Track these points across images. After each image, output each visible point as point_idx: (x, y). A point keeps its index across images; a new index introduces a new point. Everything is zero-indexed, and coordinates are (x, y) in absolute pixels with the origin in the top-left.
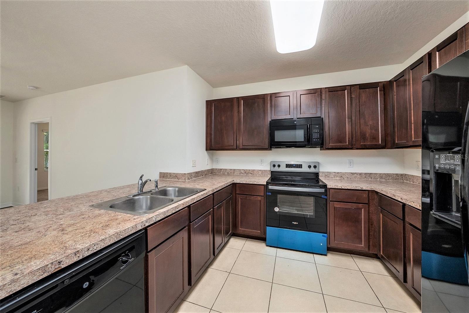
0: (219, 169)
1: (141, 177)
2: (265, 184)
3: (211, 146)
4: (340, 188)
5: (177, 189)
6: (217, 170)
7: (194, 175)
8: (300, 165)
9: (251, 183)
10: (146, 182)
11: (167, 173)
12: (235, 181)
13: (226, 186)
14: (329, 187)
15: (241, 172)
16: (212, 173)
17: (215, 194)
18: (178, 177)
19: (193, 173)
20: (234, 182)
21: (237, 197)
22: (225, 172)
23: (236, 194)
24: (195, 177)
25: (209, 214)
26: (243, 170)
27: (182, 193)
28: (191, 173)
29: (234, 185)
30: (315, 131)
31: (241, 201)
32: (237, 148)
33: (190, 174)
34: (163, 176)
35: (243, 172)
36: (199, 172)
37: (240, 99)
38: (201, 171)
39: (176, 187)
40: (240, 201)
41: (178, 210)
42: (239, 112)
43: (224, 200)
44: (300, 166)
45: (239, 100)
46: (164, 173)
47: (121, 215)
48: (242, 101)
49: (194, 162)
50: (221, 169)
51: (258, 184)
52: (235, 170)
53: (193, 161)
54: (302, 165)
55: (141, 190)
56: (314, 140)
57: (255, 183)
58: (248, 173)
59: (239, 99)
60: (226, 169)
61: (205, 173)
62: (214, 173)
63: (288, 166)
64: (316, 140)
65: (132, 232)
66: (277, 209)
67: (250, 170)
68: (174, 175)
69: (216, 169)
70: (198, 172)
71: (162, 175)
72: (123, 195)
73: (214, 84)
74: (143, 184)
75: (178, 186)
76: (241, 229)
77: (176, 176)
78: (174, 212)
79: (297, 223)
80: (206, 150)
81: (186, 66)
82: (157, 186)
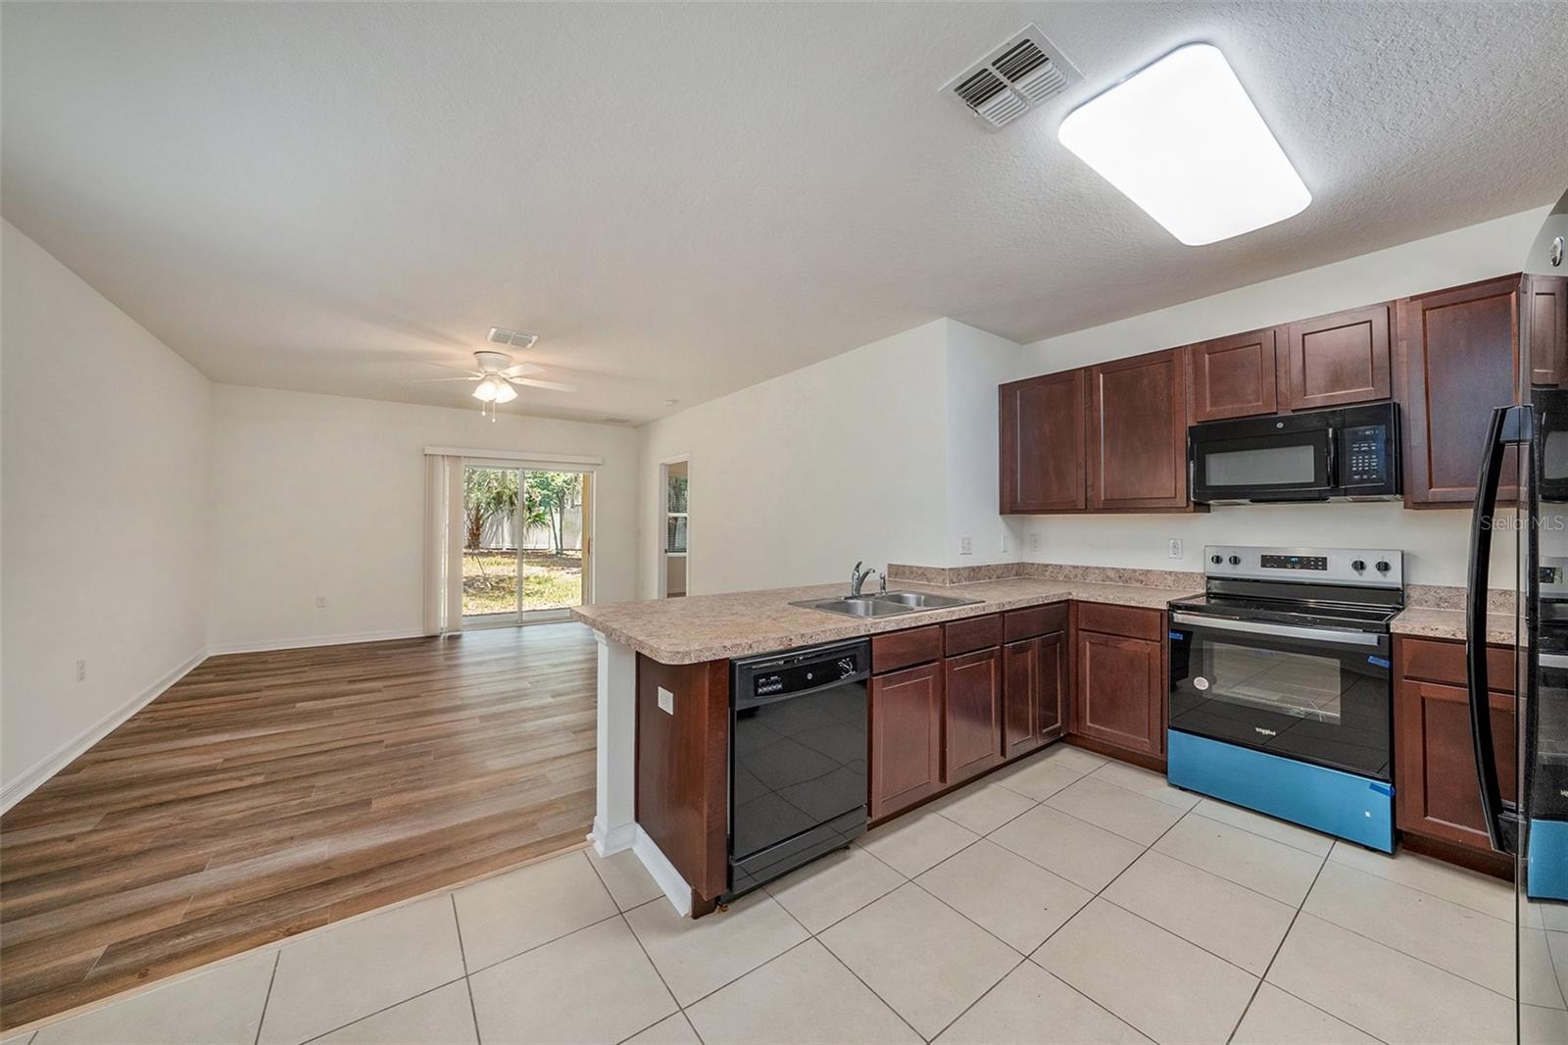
0: (1039, 564)
1: (858, 566)
2: (1165, 607)
3: (1014, 501)
4: (1449, 636)
5: (923, 597)
6: (1035, 566)
7: (965, 574)
8: (1316, 558)
9: (1122, 603)
10: (867, 574)
11: (904, 566)
12: (1074, 594)
13: (1041, 603)
14: (1396, 631)
15: (1108, 577)
16: (1020, 572)
17: (1006, 615)
18: (928, 575)
19: (965, 568)
20: (1070, 597)
21: (1080, 639)
22: (1059, 573)
23: (1077, 629)
24: (968, 578)
25: (991, 655)
26: (1113, 569)
27: (930, 601)
28: (959, 569)
29: (1069, 604)
30: (1360, 447)
31: (1091, 651)
32: (1089, 507)
33: (956, 571)
34: (896, 571)
35: (1112, 574)
36: (980, 568)
37: (1094, 373)
38: (986, 566)
39: (922, 594)
40: (1088, 649)
41: (920, 624)
42: (1092, 406)
43: (1038, 636)
44: (1320, 563)
45: (1091, 375)
46: (898, 567)
47: (835, 616)
48: (1101, 375)
49: (967, 541)
50: (1047, 566)
51: (1141, 606)
52: (1087, 568)
53: (963, 540)
54: (1326, 558)
55: (858, 590)
56: (1356, 477)
57: (1133, 604)
58: (1130, 578)
59: (1091, 370)
60: (1061, 566)
61: (999, 572)
62: (1027, 576)
63: (1268, 561)
64: (1365, 477)
65: (854, 635)
66: (1201, 684)
67: (1135, 571)
68: (920, 572)
69: (1033, 564)
70: (978, 567)
71: (894, 571)
72: (831, 596)
73: (1022, 339)
74: (861, 580)
75: (926, 592)
76: (1091, 725)
77: (923, 573)
78: (913, 625)
79: (1274, 734)
80: (1001, 513)
81: (943, 322)
82: (884, 588)
